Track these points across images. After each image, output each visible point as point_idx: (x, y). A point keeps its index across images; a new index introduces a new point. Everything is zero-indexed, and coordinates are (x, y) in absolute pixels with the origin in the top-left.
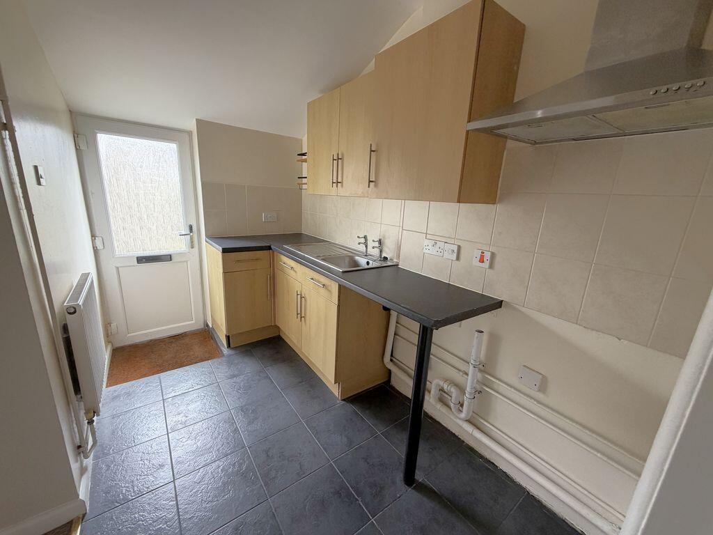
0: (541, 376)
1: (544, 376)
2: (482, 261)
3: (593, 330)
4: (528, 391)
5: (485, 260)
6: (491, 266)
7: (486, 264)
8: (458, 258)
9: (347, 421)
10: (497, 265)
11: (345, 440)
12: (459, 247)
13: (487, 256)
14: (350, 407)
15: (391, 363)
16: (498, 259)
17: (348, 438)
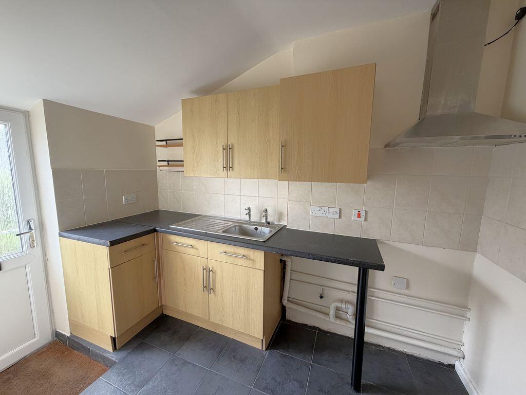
0: (406, 280)
1: (407, 279)
2: (359, 216)
3: (430, 247)
4: (399, 291)
5: (361, 215)
6: (366, 220)
7: (363, 218)
8: (340, 217)
9: (283, 366)
10: (369, 219)
11: (296, 384)
12: (340, 209)
13: (363, 213)
14: (277, 353)
15: (290, 303)
16: (369, 215)
17: (297, 381)
